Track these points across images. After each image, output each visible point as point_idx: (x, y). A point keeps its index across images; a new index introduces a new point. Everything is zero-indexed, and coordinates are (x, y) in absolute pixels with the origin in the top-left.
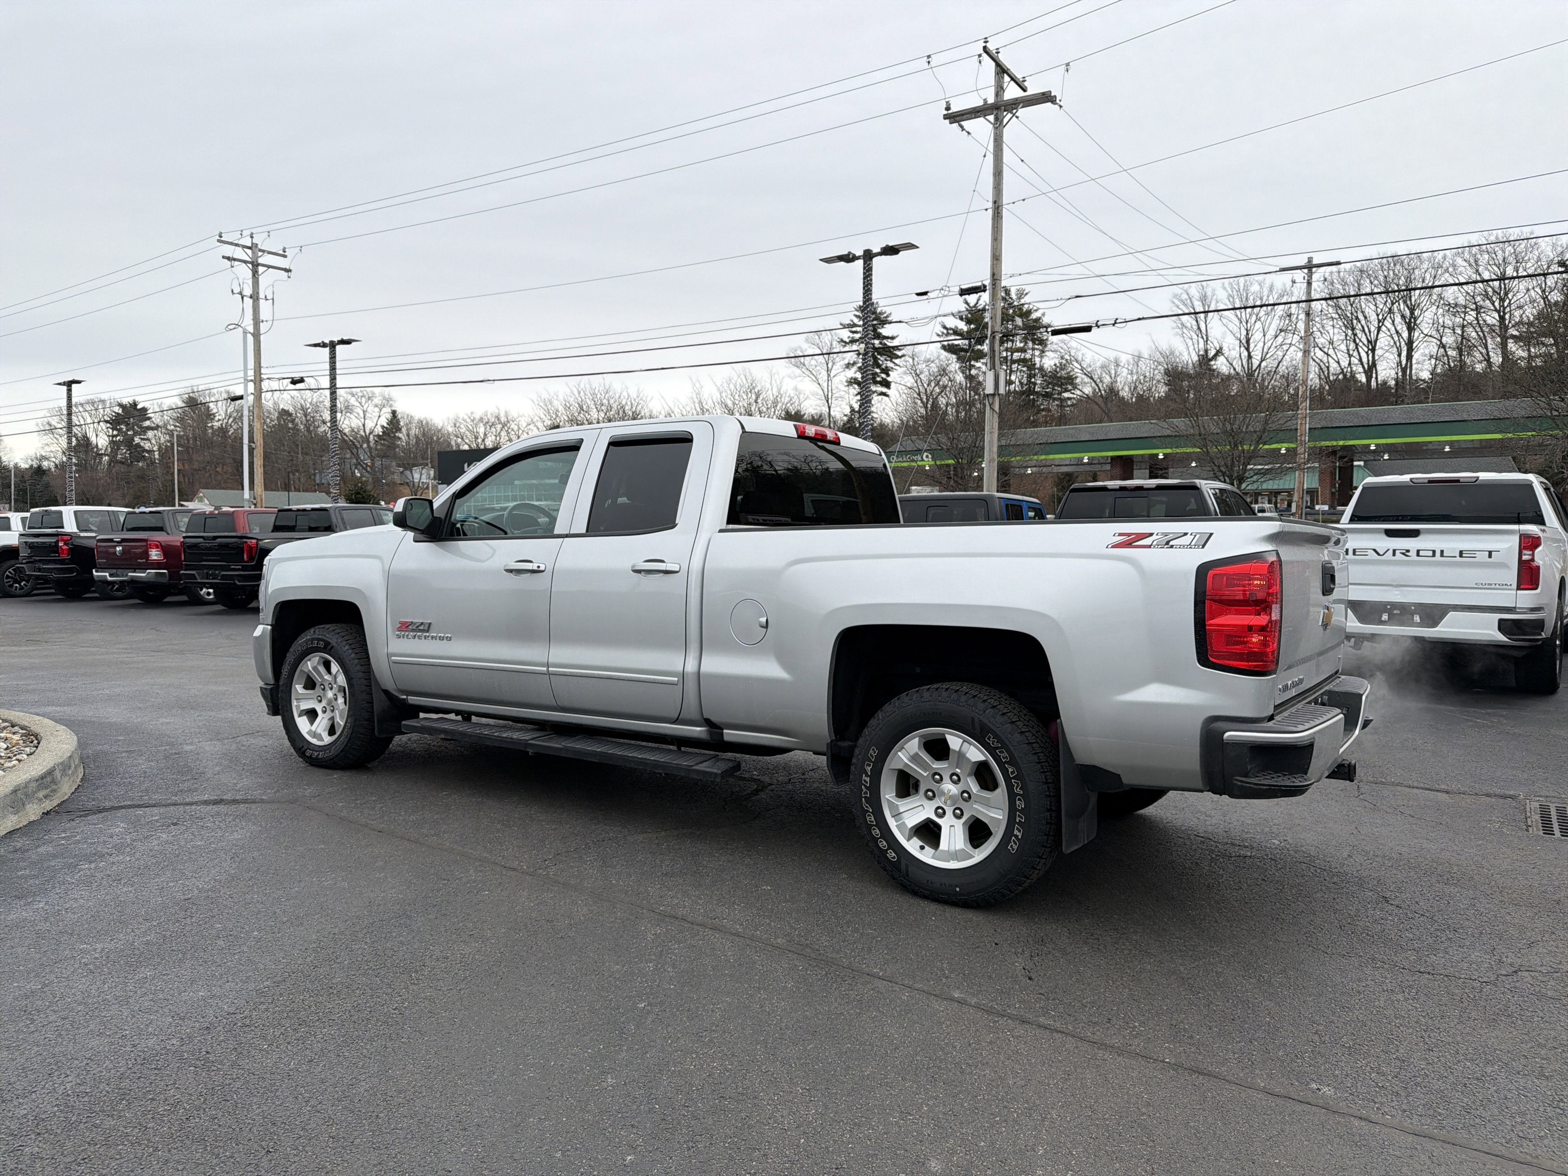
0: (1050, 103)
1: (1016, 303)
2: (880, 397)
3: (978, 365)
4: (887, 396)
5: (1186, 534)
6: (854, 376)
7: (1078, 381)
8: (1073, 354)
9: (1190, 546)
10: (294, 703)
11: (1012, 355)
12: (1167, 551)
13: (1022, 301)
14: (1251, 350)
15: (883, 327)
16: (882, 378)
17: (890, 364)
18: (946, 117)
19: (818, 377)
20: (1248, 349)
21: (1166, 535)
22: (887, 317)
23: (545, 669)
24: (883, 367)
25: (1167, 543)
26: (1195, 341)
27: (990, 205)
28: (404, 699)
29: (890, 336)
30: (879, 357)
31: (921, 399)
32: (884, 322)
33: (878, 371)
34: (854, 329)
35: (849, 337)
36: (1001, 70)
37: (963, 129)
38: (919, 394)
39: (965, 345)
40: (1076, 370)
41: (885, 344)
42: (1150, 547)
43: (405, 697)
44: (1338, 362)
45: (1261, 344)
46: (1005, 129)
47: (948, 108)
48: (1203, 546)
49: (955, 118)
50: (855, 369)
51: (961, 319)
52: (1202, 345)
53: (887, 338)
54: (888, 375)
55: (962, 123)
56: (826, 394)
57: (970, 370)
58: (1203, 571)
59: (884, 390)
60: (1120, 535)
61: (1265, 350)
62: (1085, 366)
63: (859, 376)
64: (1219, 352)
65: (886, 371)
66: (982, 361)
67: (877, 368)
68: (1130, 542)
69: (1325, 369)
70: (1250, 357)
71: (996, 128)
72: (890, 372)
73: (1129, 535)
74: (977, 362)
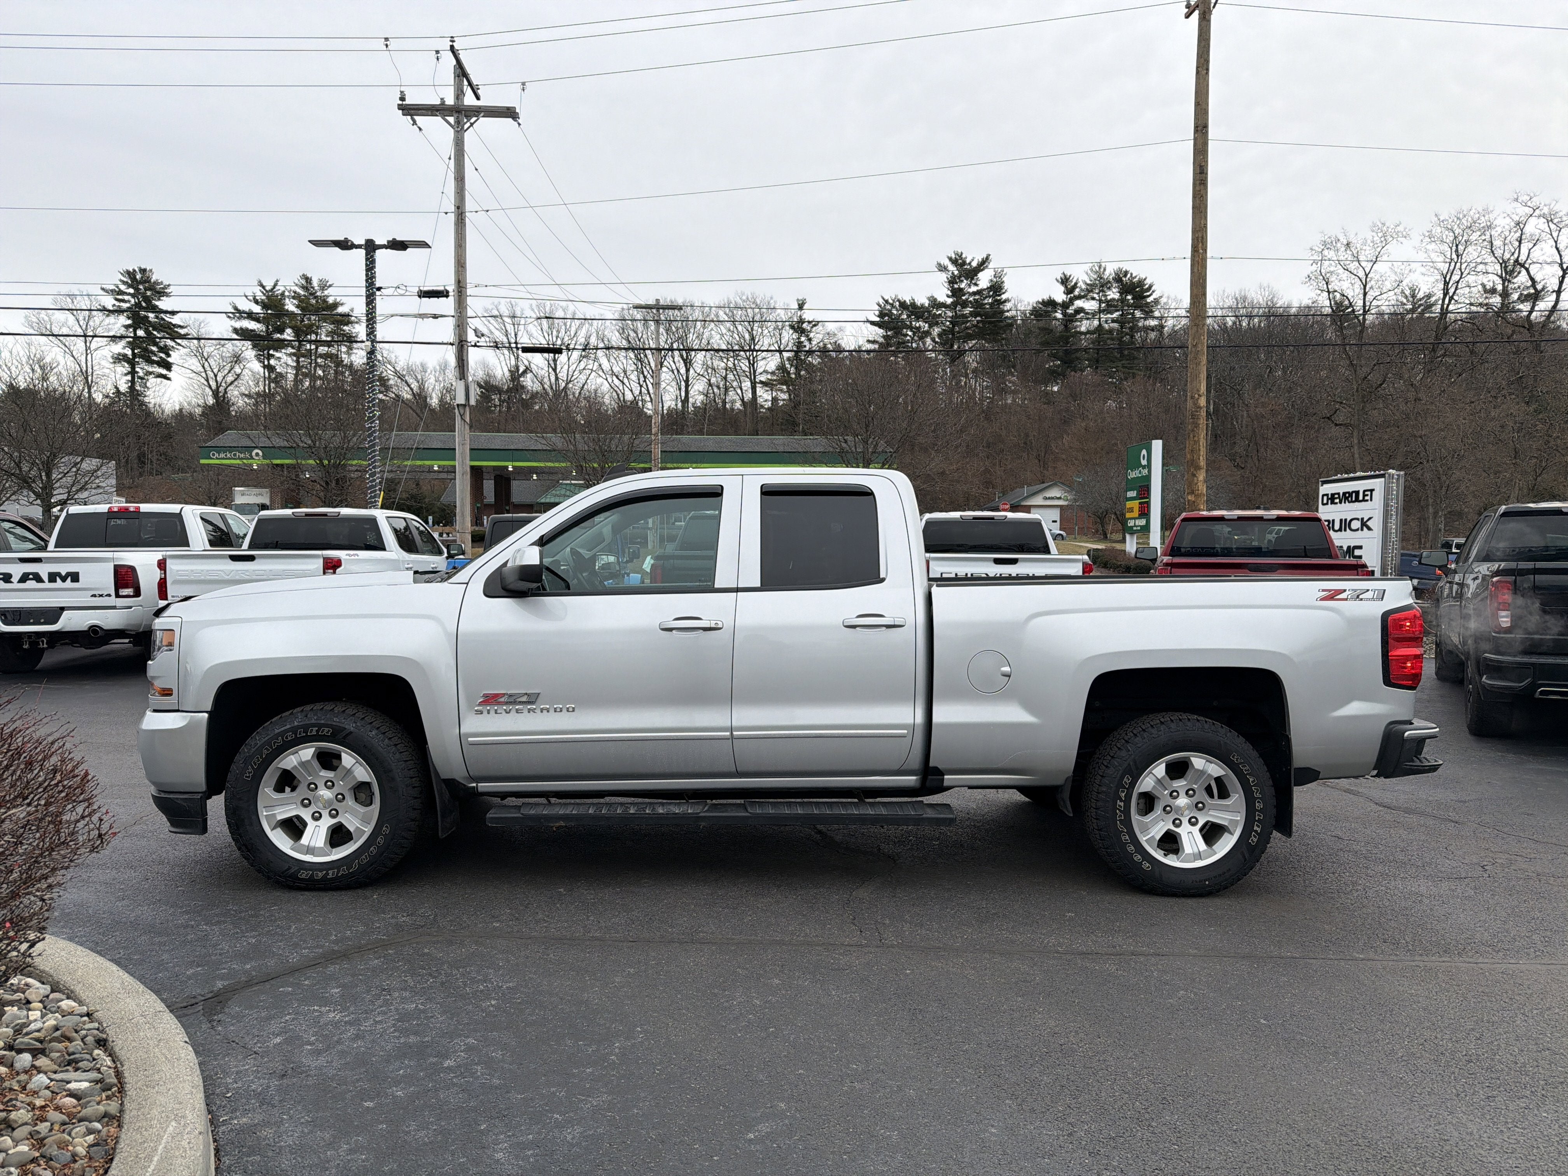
0: (510, 119)
1: (318, 294)
2: (159, 380)
3: (277, 355)
4: (169, 379)
5: (1368, 590)
6: (122, 351)
7: (391, 382)
8: (385, 355)
9: (1373, 599)
10: (263, 813)
11: (317, 348)
12: (1358, 602)
13: (326, 293)
14: (558, 371)
15: (159, 300)
16: (161, 357)
17: (170, 343)
18: (400, 107)
19: (72, 348)
20: (555, 370)
21: (1355, 591)
22: (165, 288)
23: (728, 733)
24: (162, 344)
25: (1358, 597)
26: (507, 357)
27: (452, 208)
28: (474, 787)
29: (170, 310)
30: (155, 333)
31: (210, 387)
32: (162, 293)
33: (154, 349)
34: (120, 297)
35: (114, 305)
36: (461, 72)
37: (415, 123)
38: (207, 380)
39: (262, 331)
40: (389, 372)
41: (164, 320)
42: (1346, 599)
43: (474, 785)
44: (631, 391)
45: (566, 367)
46: (466, 134)
47: (402, 99)
48: (1382, 599)
49: (410, 110)
50: (123, 343)
51: (256, 302)
52: (513, 362)
53: (166, 312)
54: (169, 355)
55: (416, 117)
56: (84, 369)
57: (269, 360)
58: (1385, 616)
59: (164, 372)
60: (1323, 590)
61: (570, 373)
62: (398, 369)
63: (129, 352)
64: (527, 370)
65: (166, 350)
66: (283, 351)
67: (154, 346)
68: (1332, 596)
69: (621, 395)
70: (557, 379)
71: (457, 132)
72: (171, 352)
73: (1330, 591)
74: (277, 351)
